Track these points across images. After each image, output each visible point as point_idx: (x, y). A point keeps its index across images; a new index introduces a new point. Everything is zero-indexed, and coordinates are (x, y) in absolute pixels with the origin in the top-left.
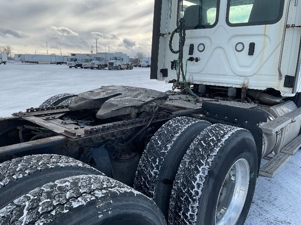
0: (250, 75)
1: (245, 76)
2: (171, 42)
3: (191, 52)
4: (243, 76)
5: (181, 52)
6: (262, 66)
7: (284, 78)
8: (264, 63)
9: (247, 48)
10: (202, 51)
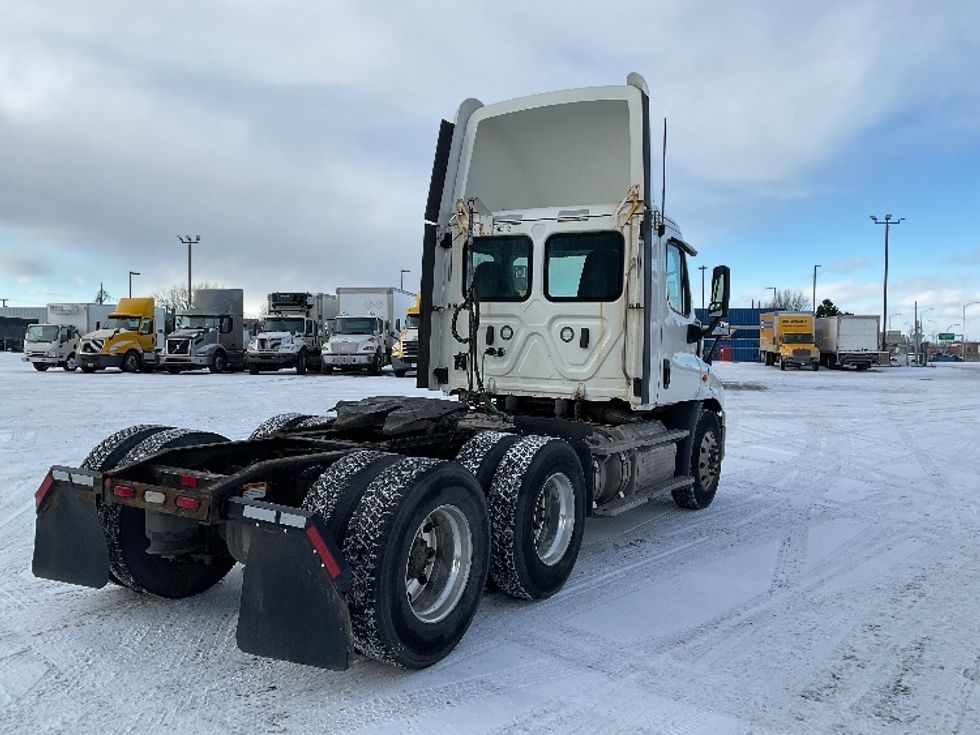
0: (585, 378)
2: (454, 323)
3: (490, 338)
4: (576, 381)
5: (472, 340)
7: (632, 383)
8: (604, 360)
9: (578, 335)
10: (508, 339)
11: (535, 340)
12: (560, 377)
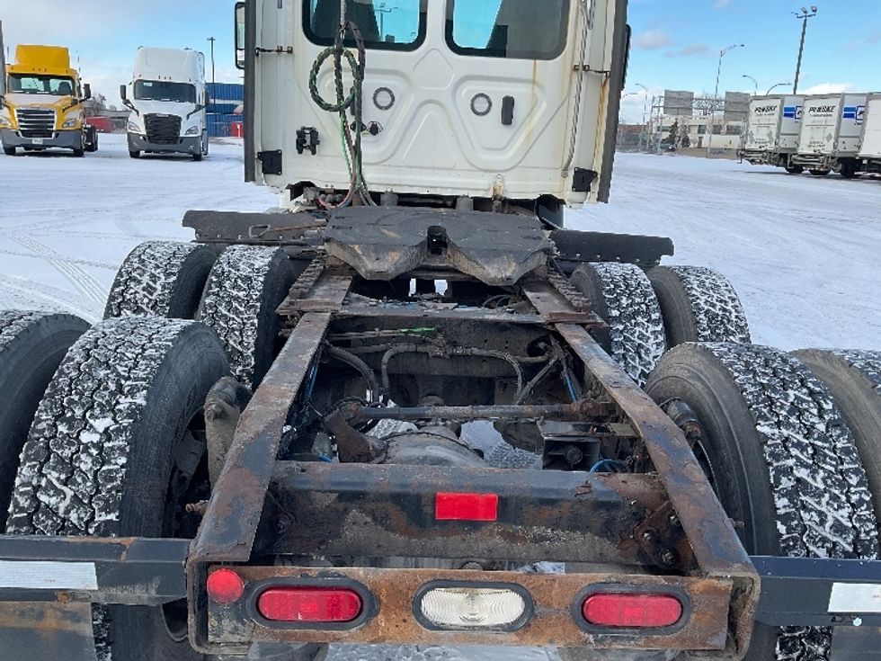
0: (507, 167)
1: (495, 171)
4: (491, 171)
6: (530, 148)
7: (571, 174)
8: (534, 143)
9: (497, 106)
10: (387, 108)
11: (429, 112)
12: (468, 167)
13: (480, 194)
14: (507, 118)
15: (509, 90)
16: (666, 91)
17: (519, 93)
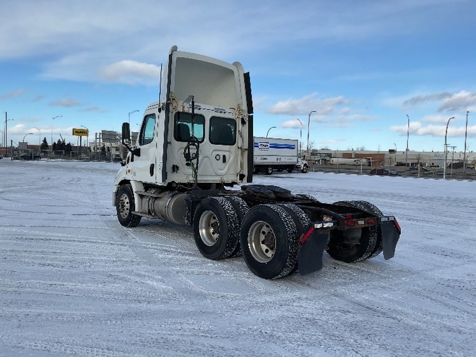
0: (224, 174)
1: (221, 176)
6: (229, 169)
7: (239, 176)
9: (222, 158)
11: (206, 159)
12: (215, 174)
13: (218, 182)
14: (224, 161)
15: (224, 153)
16: (102, 131)
17: (227, 154)
